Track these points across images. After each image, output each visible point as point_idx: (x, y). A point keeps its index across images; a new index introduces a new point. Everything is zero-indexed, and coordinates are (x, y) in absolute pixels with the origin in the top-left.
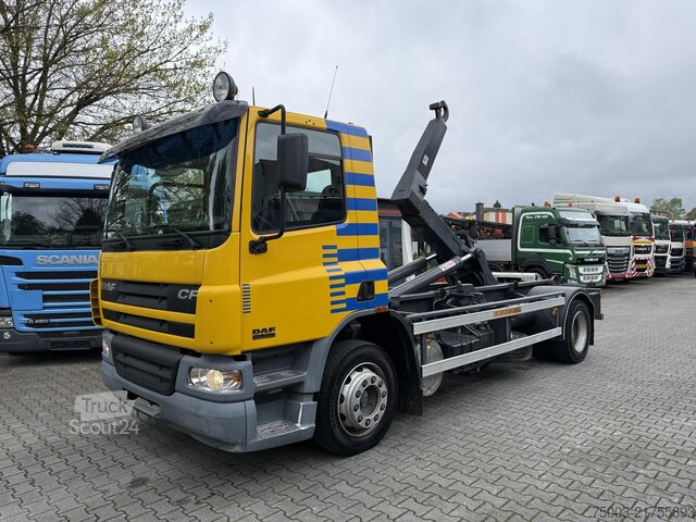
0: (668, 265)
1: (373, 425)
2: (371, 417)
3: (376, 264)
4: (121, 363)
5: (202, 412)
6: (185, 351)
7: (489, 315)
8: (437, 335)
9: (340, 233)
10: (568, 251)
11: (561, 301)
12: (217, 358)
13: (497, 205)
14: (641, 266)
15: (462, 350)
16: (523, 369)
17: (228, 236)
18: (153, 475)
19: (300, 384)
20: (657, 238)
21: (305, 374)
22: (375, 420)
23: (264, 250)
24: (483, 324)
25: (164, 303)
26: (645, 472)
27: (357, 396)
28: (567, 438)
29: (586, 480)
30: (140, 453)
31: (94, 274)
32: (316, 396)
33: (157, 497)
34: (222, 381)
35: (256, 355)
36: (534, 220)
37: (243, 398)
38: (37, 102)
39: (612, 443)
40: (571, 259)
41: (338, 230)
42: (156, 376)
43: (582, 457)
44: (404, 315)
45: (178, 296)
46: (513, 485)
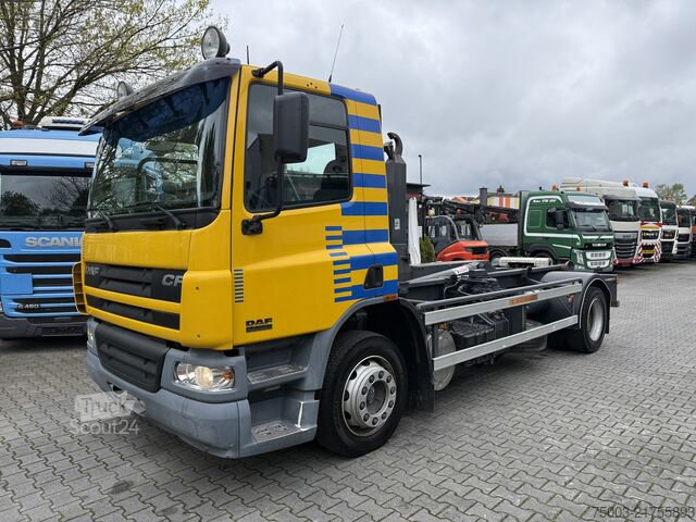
0: (675, 250)
1: (381, 423)
2: (379, 415)
3: (386, 248)
4: (105, 354)
5: (189, 413)
6: (172, 344)
7: (506, 303)
8: (450, 325)
9: (345, 212)
10: (576, 236)
11: (578, 288)
12: (205, 353)
13: (501, 190)
14: (648, 252)
15: (476, 341)
16: (535, 358)
17: (218, 213)
18: (138, 479)
19: (300, 380)
20: (666, 223)
21: (305, 369)
22: (383, 418)
23: (259, 230)
24: (499, 313)
25: (148, 289)
26: (682, 479)
27: (363, 393)
28: (592, 438)
29: (618, 488)
30: (127, 452)
31: (77, 257)
32: (318, 394)
33: (141, 506)
34: (211, 379)
35: (250, 349)
36: (541, 205)
37: (236, 397)
38: (34, 81)
39: (641, 444)
40: (578, 244)
41: (343, 209)
42: (141, 370)
43: (609, 460)
44: (415, 304)
45: (162, 282)
46: (538, 493)
